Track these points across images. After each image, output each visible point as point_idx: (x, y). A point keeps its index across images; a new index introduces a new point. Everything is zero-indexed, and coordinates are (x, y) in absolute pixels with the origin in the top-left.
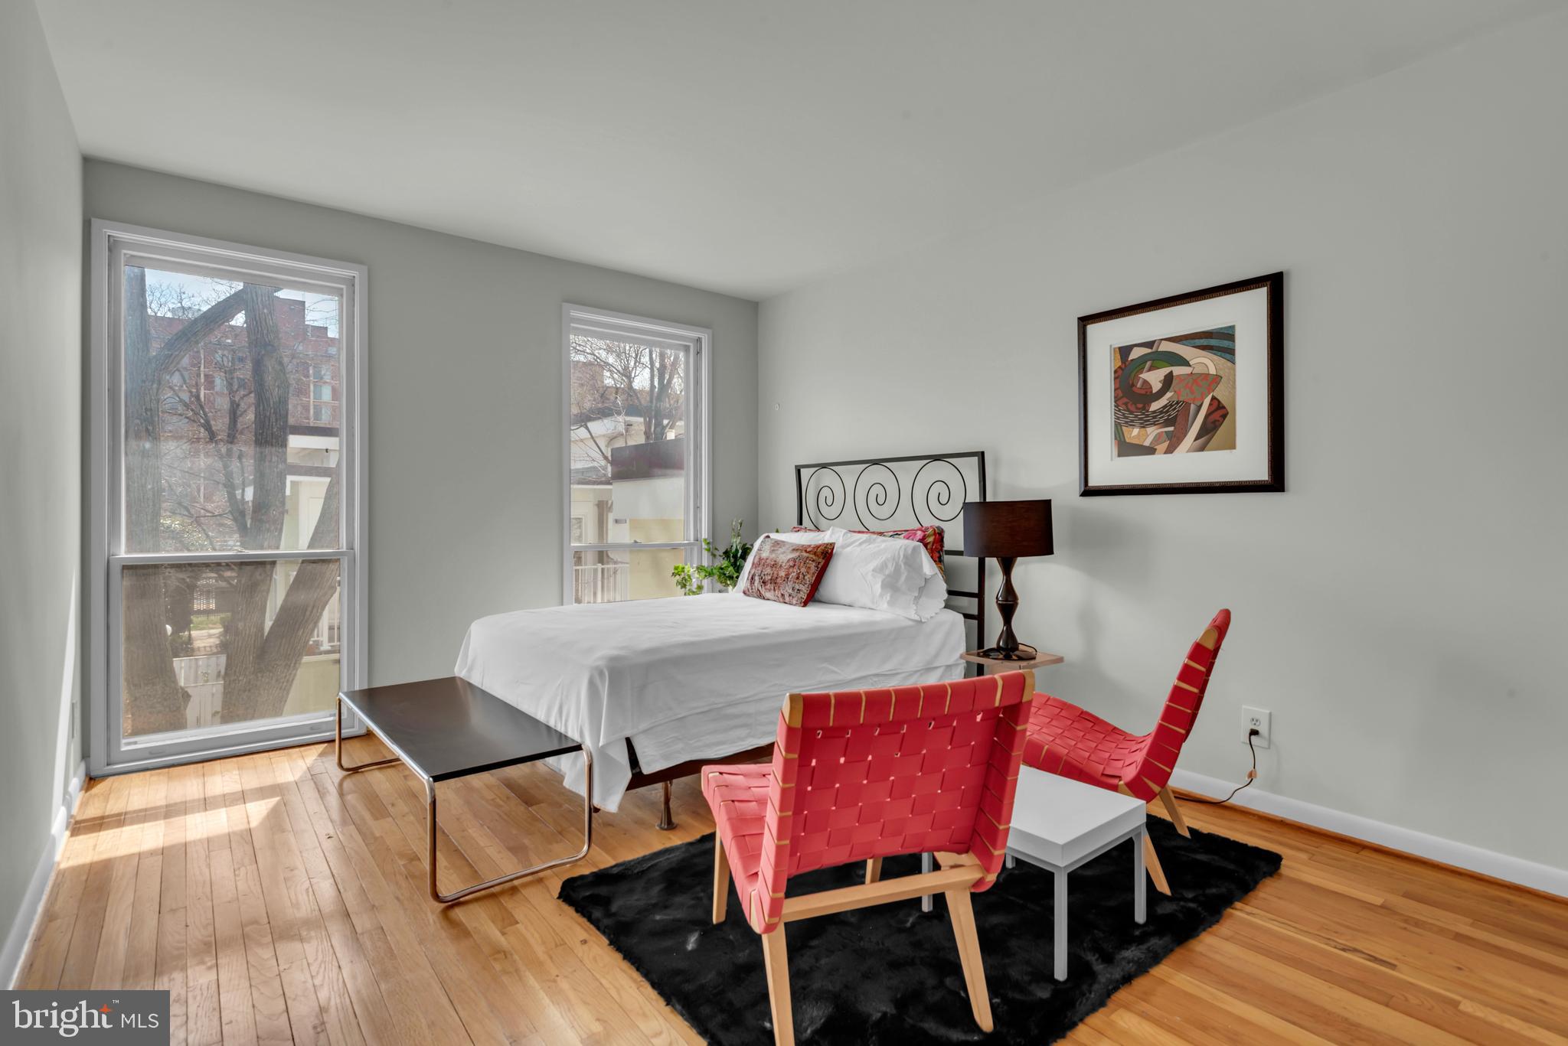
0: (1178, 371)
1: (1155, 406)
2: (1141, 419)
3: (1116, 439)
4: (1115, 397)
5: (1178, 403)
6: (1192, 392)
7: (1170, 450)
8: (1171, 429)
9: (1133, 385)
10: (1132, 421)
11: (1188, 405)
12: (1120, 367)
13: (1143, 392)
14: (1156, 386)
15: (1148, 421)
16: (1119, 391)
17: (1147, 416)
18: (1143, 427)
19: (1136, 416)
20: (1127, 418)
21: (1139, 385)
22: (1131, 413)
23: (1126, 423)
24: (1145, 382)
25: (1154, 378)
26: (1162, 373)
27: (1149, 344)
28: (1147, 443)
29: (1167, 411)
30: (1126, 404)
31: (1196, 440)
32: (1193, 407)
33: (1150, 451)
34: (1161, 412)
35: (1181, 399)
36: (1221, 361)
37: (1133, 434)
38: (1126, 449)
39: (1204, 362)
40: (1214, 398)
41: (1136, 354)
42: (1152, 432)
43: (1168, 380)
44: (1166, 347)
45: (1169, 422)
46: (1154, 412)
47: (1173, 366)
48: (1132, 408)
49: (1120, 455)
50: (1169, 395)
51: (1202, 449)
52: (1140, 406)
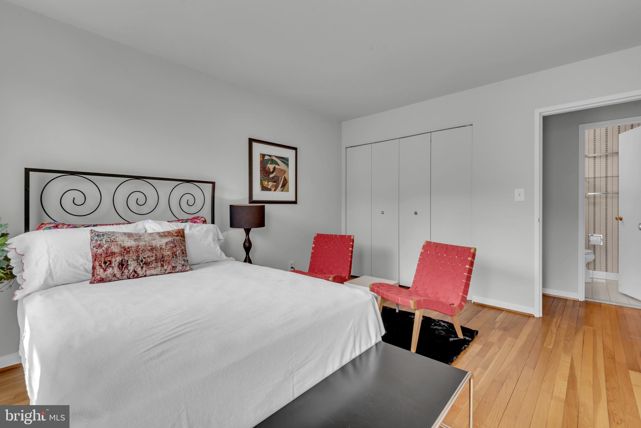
0: (277, 167)
1: (271, 176)
2: (267, 179)
3: (261, 184)
4: (260, 170)
5: (277, 176)
6: (280, 174)
7: (275, 190)
8: (275, 184)
9: (266, 168)
10: (265, 179)
11: (279, 177)
12: (262, 160)
13: (268, 171)
14: (272, 170)
15: (269, 180)
16: (261, 169)
17: (269, 179)
18: (268, 182)
19: (266, 178)
20: (264, 178)
21: (267, 168)
22: (265, 177)
23: (264, 179)
24: (269, 168)
25: (271, 167)
26: (273, 166)
27: (270, 156)
28: (269, 187)
29: (274, 178)
30: (263, 173)
31: (281, 188)
32: (280, 178)
33: (270, 190)
34: (273, 178)
35: (278, 175)
36: (286, 167)
37: (265, 183)
38: (264, 188)
39: (282, 166)
40: (284, 177)
41: (267, 157)
42: (271, 184)
43: (274, 168)
44: (274, 158)
45: (275, 182)
46: (271, 178)
47: (275, 164)
48: (265, 175)
49: (262, 190)
50: (274, 173)
51: (282, 191)
52: (267, 175)
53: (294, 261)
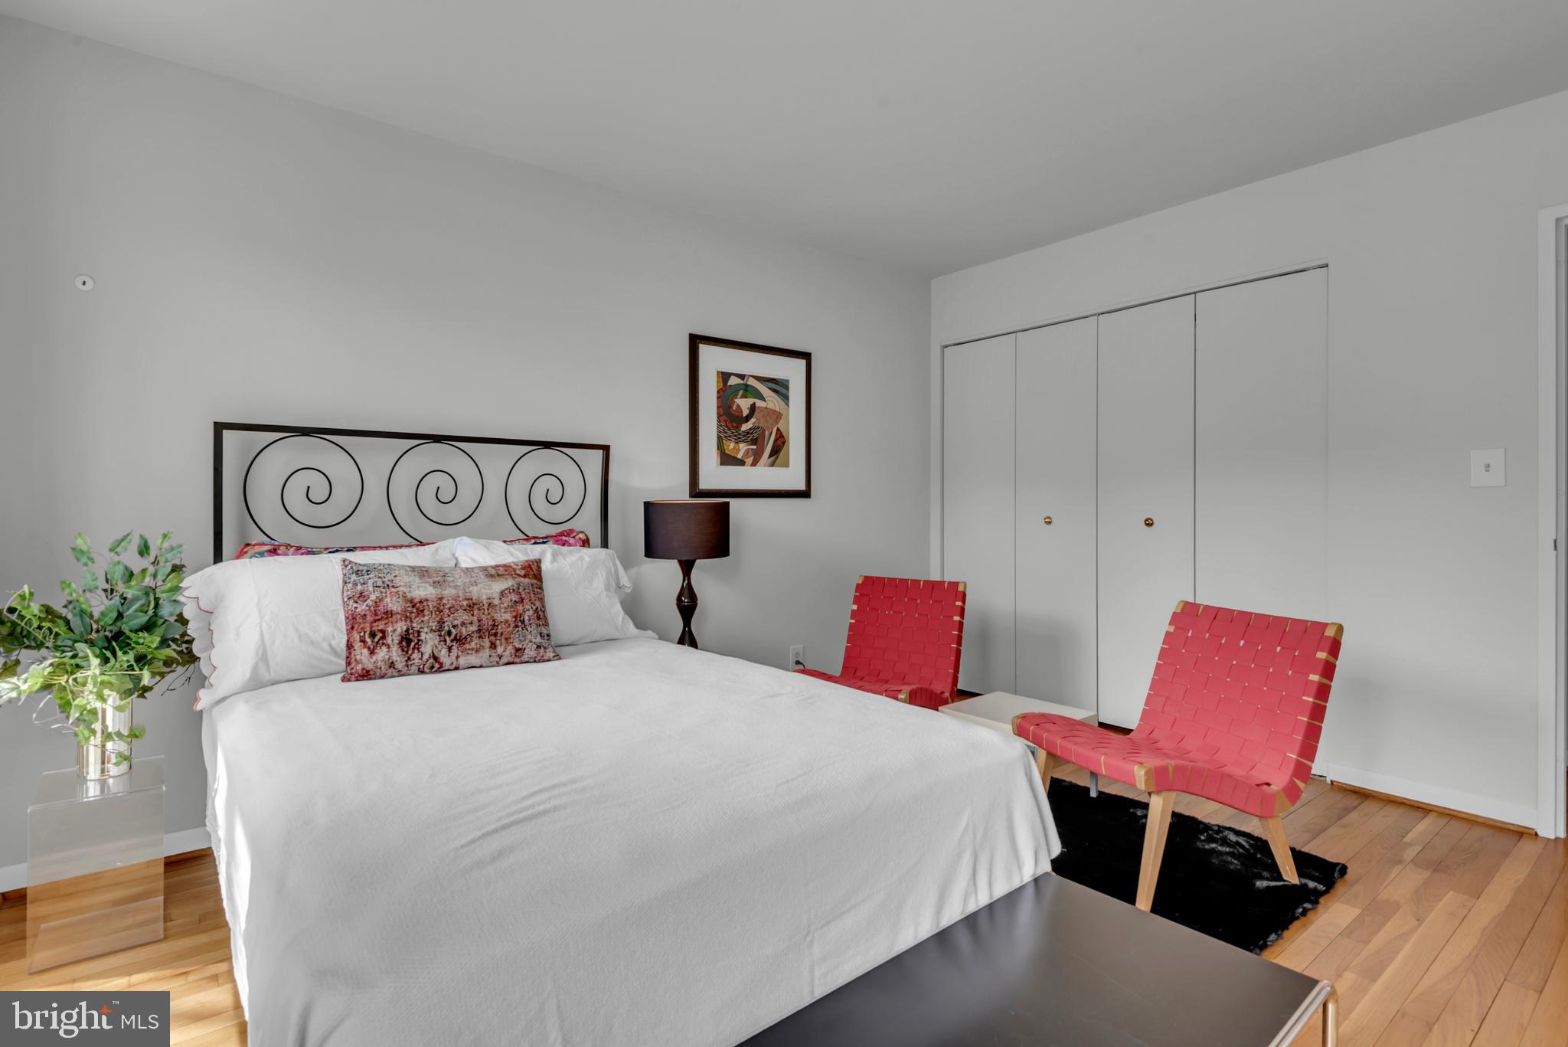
0: (759, 403)
1: (745, 427)
2: (735, 436)
3: (718, 449)
4: (718, 414)
5: (758, 428)
6: (767, 421)
7: (754, 464)
8: (755, 447)
9: (730, 407)
10: (730, 436)
11: (764, 431)
12: (721, 389)
13: (737, 414)
14: (746, 412)
15: (740, 438)
16: (720, 409)
17: (740, 434)
18: (737, 443)
19: (732, 433)
20: (726, 433)
21: (734, 408)
22: (729, 430)
23: (726, 437)
24: (738, 406)
25: (744, 404)
26: (750, 401)
27: (742, 377)
28: (739, 456)
29: (752, 433)
30: (725, 421)
31: (769, 457)
32: (767, 433)
33: (741, 463)
34: (748, 433)
35: (760, 425)
36: (782, 404)
37: (730, 446)
38: (727, 459)
39: (772, 401)
40: (778, 429)
41: (733, 381)
42: (743, 447)
43: (753, 408)
44: (752, 382)
45: (754, 442)
46: (744, 432)
47: (756, 398)
48: (730, 425)
49: (722, 464)
50: (753, 420)
51: (772, 465)
52: (735, 425)
53: (802, 646)
